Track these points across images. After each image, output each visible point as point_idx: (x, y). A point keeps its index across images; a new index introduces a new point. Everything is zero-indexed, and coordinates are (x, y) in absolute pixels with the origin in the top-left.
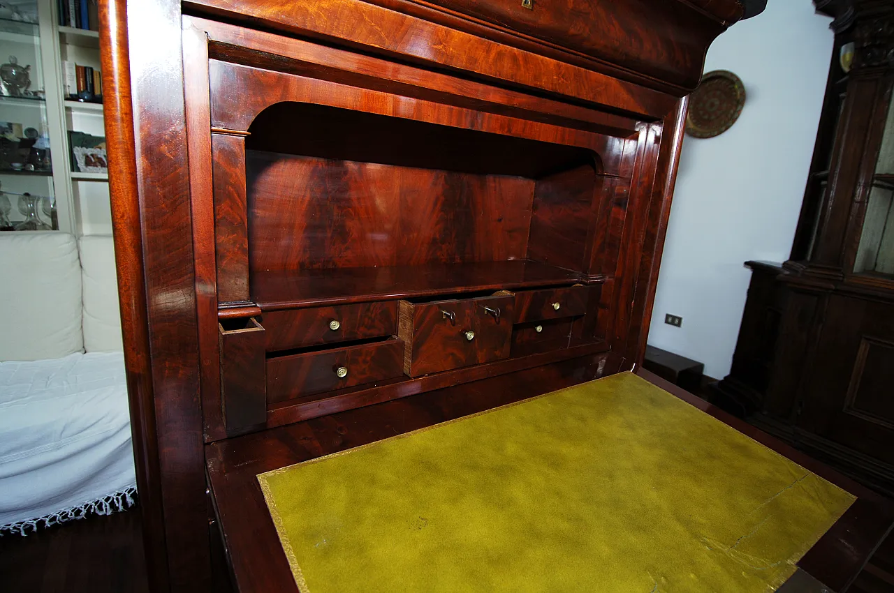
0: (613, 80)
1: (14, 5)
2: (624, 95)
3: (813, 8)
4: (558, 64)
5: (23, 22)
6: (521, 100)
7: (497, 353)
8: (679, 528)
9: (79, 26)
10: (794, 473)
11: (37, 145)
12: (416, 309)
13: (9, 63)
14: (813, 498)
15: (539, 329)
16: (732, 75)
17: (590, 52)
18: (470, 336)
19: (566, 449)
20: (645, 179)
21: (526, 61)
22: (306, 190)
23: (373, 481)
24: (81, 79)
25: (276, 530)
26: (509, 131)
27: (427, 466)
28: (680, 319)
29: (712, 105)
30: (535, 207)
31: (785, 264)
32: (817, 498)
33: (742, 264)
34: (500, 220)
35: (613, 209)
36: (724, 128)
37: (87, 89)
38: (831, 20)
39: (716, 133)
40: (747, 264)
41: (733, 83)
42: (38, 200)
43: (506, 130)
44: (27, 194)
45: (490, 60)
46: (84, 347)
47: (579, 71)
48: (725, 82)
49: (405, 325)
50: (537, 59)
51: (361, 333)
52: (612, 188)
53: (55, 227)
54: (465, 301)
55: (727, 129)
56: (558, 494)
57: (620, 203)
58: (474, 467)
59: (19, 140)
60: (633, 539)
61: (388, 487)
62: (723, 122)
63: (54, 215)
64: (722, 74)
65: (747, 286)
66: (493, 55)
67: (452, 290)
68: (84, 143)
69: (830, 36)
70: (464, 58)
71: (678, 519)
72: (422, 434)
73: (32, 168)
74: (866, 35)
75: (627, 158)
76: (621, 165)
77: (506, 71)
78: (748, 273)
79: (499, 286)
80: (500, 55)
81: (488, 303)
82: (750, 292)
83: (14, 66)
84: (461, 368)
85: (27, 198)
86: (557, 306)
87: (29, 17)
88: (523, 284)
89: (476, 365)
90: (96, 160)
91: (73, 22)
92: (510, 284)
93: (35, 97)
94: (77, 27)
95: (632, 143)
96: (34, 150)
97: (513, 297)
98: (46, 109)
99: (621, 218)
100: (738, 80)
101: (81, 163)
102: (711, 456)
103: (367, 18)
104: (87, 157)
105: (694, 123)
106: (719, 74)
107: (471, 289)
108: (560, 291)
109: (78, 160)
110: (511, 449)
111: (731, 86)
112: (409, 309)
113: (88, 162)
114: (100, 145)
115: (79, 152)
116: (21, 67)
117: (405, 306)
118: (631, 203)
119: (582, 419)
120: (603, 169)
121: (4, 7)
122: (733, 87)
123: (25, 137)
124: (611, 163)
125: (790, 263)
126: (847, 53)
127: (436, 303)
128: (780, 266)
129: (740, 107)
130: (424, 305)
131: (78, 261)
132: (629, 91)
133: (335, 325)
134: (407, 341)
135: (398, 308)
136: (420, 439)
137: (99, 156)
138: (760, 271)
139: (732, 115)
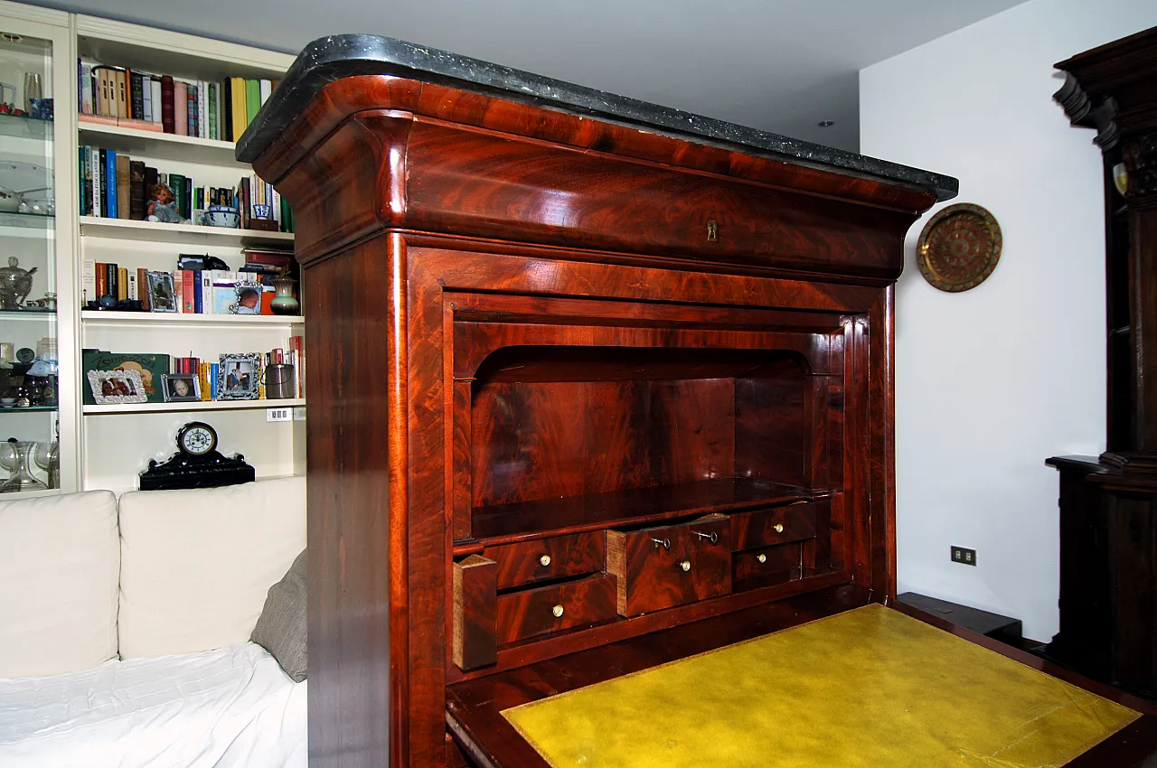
0: (805, 284)
1: (19, 193)
2: (821, 296)
3: (1068, 121)
4: (747, 280)
5: (32, 214)
6: (714, 314)
7: (718, 587)
8: (934, 742)
9: (105, 214)
10: (1069, 694)
11: (32, 372)
12: (628, 538)
13: (8, 266)
14: (1087, 715)
15: (762, 558)
16: (979, 208)
17: (779, 264)
18: (686, 566)
19: (807, 681)
20: (860, 377)
21: (716, 282)
22: (490, 419)
23: (613, 713)
24: (102, 280)
25: (536, 752)
26: (705, 343)
27: (663, 700)
28: (973, 553)
29: (959, 248)
30: (738, 413)
31: (1101, 457)
32: (1094, 715)
33: (1044, 461)
34: (698, 432)
35: (830, 411)
36: (981, 278)
37: (108, 292)
38: (1093, 133)
39: (972, 284)
40: (1049, 462)
41: (982, 218)
42: (32, 446)
43: (701, 343)
44: (12, 440)
45: (683, 289)
46: (118, 652)
47: (770, 282)
48: (971, 218)
49: (615, 558)
50: (726, 278)
51: (570, 569)
52: (824, 389)
53: (53, 483)
54: (677, 527)
55: (984, 279)
56: (804, 718)
57: (836, 403)
58: (714, 699)
59: (11, 367)
60: (885, 751)
61: (630, 718)
62: (978, 270)
63: (53, 467)
64: (965, 208)
65: (1057, 495)
66: (684, 282)
67: (659, 516)
68: (101, 364)
69: (1096, 154)
70: (659, 290)
71: (933, 735)
72: (651, 673)
73: (27, 403)
74: (1136, 156)
75: (835, 355)
76: (830, 363)
77: (698, 293)
78: (1054, 474)
79: (711, 508)
80: (691, 282)
81: (703, 528)
82: (1062, 503)
83: (14, 269)
84: (680, 606)
85: (13, 444)
86: (780, 528)
87: (40, 207)
88: (738, 505)
89: (696, 602)
90: (117, 386)
91: (97, 210)
92: (722, 506)
93: (41, 308)
94: (102, 216)
95: (838, 337)
96: (30, 378)
97: (728, 520)
98: (56, 322)
99: (840, 421)
100: (989, 214)
101: (97, 390)
102: (973, 682)
103: (576, 274)
104: (105, 382)
105: (940, 273)
106: (961, 208)
107: (681, 513)
108: (780, 511)
109: (93, 387)
110: (749, 683)
111: (980, 223)
112: (619, 539)
113: (107, 390)
114: (122, 365)
115: (95, 377)
116: (24, 271)
117: (613, 536)
118: (848, 403)
119: (825, 654)
120: (810, 368)
121: (10, 197)
122: (984, 224)
123: (16, 361)
124: (818, 360)
125: (1110, 456)
126: (1120, 174)
127: (646, 530)
128: (1097, 462)
129: (997, 248)
130: (635, 533)
131: (117, 528)
132: (824, 291)
133: (546, 560)
134: (620, 576)
135: (605, 539)
136: (650, 678)
137: (121, 381)
138: (1070, 471)
139: (989, 260)
